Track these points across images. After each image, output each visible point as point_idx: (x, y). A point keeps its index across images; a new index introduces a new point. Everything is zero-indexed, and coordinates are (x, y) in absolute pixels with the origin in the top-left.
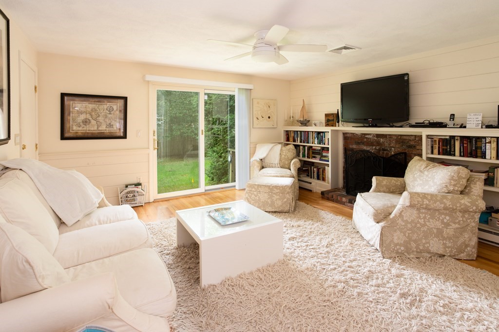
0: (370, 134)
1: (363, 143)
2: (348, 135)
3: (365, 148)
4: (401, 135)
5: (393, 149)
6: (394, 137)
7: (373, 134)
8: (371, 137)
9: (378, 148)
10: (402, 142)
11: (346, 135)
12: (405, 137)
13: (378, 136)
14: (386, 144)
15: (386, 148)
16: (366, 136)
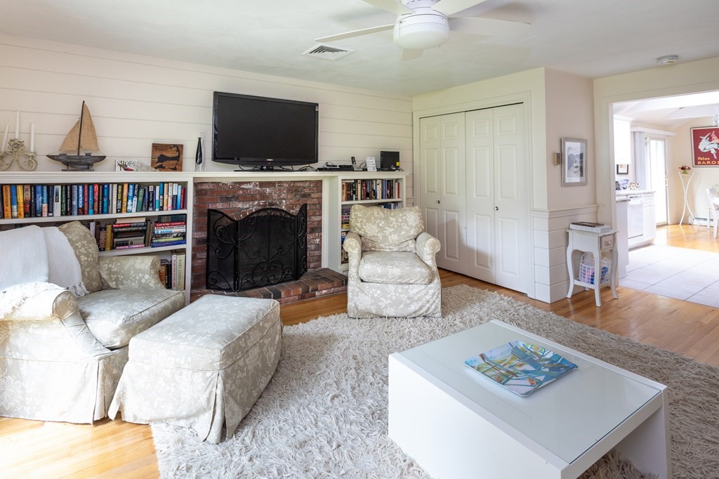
0: (249, 182)
1: (237, 198)
2: (206, 187)
3: (240, 205)
4: (294, 182)
5: (284, 201)
6: (285, 185)
7: (255, 183)
8: (251, 186)
9: (262, 203)
10: (296, 191)
11: (200, 187)
12: (298, 184)
13: (262, 184)
14: (275, 196)
15: (274, 202)
16: (243, 186)
